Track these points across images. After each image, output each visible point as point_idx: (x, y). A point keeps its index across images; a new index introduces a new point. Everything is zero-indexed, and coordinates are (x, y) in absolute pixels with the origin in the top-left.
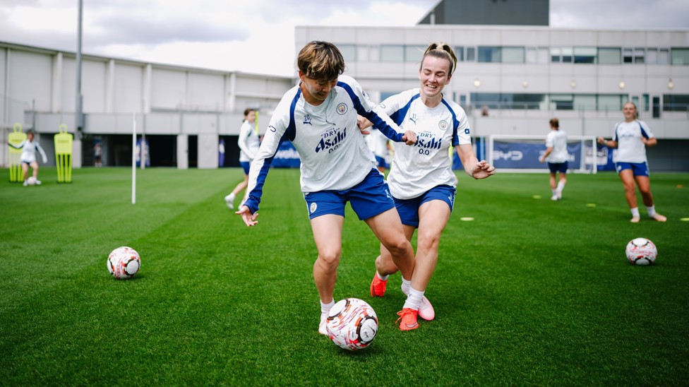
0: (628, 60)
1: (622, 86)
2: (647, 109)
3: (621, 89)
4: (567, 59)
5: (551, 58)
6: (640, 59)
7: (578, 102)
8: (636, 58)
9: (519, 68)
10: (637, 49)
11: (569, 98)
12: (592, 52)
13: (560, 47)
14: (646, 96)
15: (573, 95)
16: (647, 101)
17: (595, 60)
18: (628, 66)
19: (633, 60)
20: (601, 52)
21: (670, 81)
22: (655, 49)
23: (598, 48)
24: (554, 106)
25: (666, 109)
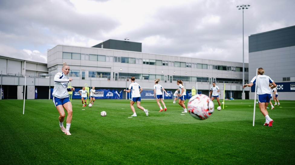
0: (164, 64)
1: (162, 72)
2: (169, 80)
3: (162, 73)
4: (147, 63)
5: (143, 63)
6: (167, 64)
7: (150, 77)
8: (166, 64)
9: (134, 65)
10: (166, 61)
11: (148, 76)
12: (154, 61)
13: (146, 59)
14: (168, 76)
15: (149, 75)
16: (169, 78)
17: (155, 64)
18: (164, 66)
19: (165, 64)
20: (157, 61)
21: (174, 71)
22: (171, 62)
23: (156, 60)
24: (143, 78)
25: (173, 80)
